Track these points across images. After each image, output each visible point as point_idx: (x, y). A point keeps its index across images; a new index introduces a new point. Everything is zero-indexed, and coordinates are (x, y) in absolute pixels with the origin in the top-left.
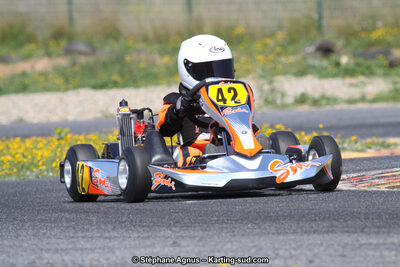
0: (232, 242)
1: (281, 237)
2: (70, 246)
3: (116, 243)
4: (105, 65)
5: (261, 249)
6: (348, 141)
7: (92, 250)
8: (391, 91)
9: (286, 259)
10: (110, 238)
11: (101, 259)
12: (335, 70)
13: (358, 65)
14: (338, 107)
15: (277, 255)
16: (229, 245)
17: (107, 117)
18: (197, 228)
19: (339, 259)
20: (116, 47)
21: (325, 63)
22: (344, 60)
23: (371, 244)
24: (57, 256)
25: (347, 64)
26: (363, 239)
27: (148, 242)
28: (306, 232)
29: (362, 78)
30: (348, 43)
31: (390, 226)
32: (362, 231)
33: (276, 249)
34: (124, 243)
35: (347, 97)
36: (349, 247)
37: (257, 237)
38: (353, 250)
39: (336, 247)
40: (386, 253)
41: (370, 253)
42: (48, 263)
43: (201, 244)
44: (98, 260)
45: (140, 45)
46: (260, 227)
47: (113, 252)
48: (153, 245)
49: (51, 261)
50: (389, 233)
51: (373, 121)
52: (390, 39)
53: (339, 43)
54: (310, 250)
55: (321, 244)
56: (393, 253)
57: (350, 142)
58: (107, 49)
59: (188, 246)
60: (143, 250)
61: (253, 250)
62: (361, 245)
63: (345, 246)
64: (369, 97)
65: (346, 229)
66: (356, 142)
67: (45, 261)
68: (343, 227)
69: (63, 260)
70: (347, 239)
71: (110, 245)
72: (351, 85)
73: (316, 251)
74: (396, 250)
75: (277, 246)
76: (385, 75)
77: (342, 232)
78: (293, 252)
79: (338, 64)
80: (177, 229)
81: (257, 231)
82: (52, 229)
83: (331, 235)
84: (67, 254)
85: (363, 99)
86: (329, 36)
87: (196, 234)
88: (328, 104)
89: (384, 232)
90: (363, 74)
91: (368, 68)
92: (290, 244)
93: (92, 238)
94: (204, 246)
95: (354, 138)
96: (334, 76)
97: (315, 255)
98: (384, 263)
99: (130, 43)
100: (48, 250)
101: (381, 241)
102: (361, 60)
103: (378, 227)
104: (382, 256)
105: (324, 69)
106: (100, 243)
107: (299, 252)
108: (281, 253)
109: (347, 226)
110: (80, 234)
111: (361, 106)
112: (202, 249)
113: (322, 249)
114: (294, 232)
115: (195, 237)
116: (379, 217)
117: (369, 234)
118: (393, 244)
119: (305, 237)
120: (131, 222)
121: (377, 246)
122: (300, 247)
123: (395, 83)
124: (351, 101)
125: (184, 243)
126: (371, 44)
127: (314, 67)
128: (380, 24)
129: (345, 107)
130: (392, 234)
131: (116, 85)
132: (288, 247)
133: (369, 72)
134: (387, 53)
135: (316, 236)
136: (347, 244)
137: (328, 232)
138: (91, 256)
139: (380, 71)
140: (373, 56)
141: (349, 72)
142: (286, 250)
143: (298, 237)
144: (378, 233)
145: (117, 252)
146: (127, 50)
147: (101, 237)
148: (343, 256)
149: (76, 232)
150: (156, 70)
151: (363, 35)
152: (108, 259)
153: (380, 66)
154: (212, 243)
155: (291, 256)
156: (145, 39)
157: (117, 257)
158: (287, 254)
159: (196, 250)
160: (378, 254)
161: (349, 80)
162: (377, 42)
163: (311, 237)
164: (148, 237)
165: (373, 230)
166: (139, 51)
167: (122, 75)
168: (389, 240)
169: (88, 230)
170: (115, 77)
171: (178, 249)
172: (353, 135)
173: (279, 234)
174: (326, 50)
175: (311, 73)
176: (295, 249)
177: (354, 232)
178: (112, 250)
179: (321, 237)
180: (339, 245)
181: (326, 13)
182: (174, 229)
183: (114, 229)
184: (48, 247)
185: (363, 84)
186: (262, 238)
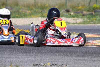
0: (48, 58)
1: (60, 57)
2: (9, 57)
3: (20, 56)
4: (14, 12)
5: (55, 59)
6: (73, 33)
7: (15, 58)
8: (83, 22)
9: (61, 62)
10: (19, 55)
11: (17, 60)
12: (70, 16)
13: (75, 15)
14: (70, 25)
15: (59, 61)
16: (47, 58)
17: (15, 25)
18: (39, 54)
19: (74, 63)
20: (17, 8)
21: (67, 14)
22: (72, 14)
23: (81, 59)
24: (7, 59)
25: (73, 15)
26: (79, 58)
27: (28, 57)
28: (65, 56)
29: (76, 18)
30: (73, 9)
31: (85, 55)
32: (79, 56)
33: (58, 60)
34: (22, 57)
35: (72, 23)
36: (76, 60)
37: (54, 57)
38: (77, 61)
39: (73, 60)
40: (85, 62)
41: (81, 62)
42: (4, 61)
43: (40, 57)
44: (16, 61)
45: (23, 8)
46: (54, 54)
47: (20, 59)
48: (29, 57)
49: (5, 60)
50: (85, 57)
51: (78, 29)
52: (83, 9)
53: (71, 9)
54: (67, 60)
55: (69, 59)
56: (86, 62)
57: (74, 34)
58: (15, 8)
59: (38, 58)
60: (27, 58)
61: (53, 60)
62: (79, 60)
63: (75, 60)
64: (78, 23)
65: (75, 56)
66: (75, 34)
67: (4, 60)
68: (74, 55)
69: (8, 60)
70: (75, 58)
71: (19, 57)
72: (74, 20)
73: (68, 60)
74: (87, 61)
75: (59, 59)
76: (82, 18)
77: (74, 56)
78: (63, 61)
79: (70, 15)
80: (35, 54)
81: (54, 55)
82: (5, 52)
83: (71, 57)
84: (9, 59)
85: (76, 23)
86: (68, 8)
87: (39, 55)
88: (68, 24)
89: (84, 57)
90: (76, 17)
91: (78, 16)
92: (62, 59)
93: (14, 55)
94: (41, 58)
95: (74, 33)
96: (70, 17)
97: (68, 62)
98: (84, 64)
99: (21, 7)
100: (4, 58)
101: (83, 59)
102: (76, 14)
103: (82, 55)
104: (84, 63)
105: (67, 15)
106: (16, 56)
107: (64, 60)
108: (60, 61)
109: (75, 55)
110: (11, 54)
111: (76, 25)
112: (41, 59)
113: (69, 60)
114: (63, 56)
115: (39, 56)
116: (83, 53)
117: (80, 57)
118: (86, 59)
119: (65, 57)
120: (23, 51)
121: (82, 60)
122: (64, 59)
123: (84, 20)
124: (73, 24)
125: (37, 57)
126: (78, 10)
127: (65, 15)
128: (80, 5)
129: (72, 25)
130: (86, 57)
131: (17, 17)
132: (61, 59)
133: (78, 17)
134: (82, 12)
135: (68, 57)
136: (75, 59)
137: (70, 56)
138: (14, 59)
139: (80, 17)
140: (79, 13)
141: (73, 17)
142: (61, 60)
143: (64, 57)
144: (82, 57)
145: (21, 59)
146: (20, 8)
147: (16, 55)
148: (74, 62)
149: (11, 53)
150: (27, 14)
151: (76, 8)
152: (19, 60)
153: (81, 15)
154: (43, 58)
155: (62, 62)
156: (24, 6)
157: (21, 60)
158: (61, 61)
159: (40, 59)
160: (83, 62)
161: (73, 18)
162: (80, 9)
163: (67, 57)
164: (28, 55)
165: (81, 56)
166: (23, 9)
167: (18, 15)
168: (85, 59)
169: (13, 53)
170: (17, 15)
171: (35, 59)
172: (74, 32)
173: (59, 56)
174: (68, 11)
175: (64, 16)
176: (63, 60)
177: (77, 56)
178: (19, 58)
179: (69, 57)
180: (73, 59)
181: (67, 2)
182: (34, 54)
183: (20, 53)
184: (4, 57)
185: (77, 19)
186: (55, 57)
